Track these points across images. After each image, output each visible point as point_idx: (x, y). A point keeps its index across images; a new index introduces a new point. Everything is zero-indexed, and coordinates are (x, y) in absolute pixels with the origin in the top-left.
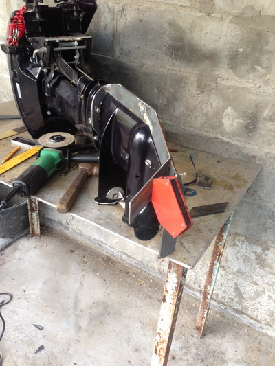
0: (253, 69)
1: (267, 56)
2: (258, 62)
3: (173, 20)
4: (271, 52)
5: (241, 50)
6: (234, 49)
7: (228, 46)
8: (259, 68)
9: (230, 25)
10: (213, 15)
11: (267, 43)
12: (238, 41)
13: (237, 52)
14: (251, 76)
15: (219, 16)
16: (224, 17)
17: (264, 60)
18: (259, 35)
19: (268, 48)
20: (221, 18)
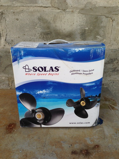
1: (102, 29)
2: (98, 34)
3: (41, 16)
4: (105, 27)
5: (87, 28)
6: (83, 29)
7: (79, 27)
8: (98, 37)
9: (79, 15)
10: (67, 10)
11: (102, 22)
12: (85, 24)
13: (85, 30)
15: (71, 10)
16: (74, 10)
17: (101, 32)
18: (96, 18)
19: (102, 25)
20: (73, 12)
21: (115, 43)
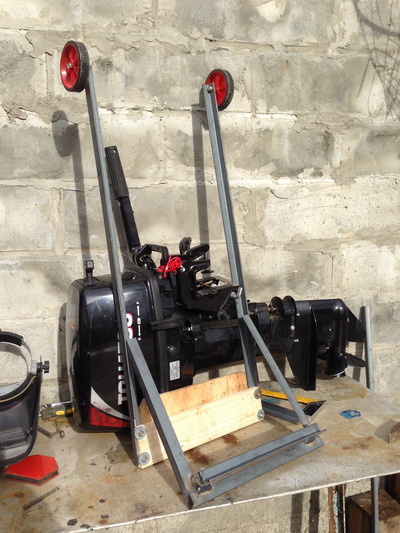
0: (310, 285)
1: (319, 272)
2: (313, 278)
4: (322, 268)
5: (296, 271)
6: (290, 272)
7: (284, 270)
8: (314, 283)
9: (283, 252)
10: (266, 247)
11: (317, 261)
12: (292, 264)
13: (294, 274)
14: (309, 291)
15: (272, 246)
16: (276, 246)
17: (317, 275)
18: (309, 255)
19: (318, 264)
20: (274, 248)
21: (339, 290)
